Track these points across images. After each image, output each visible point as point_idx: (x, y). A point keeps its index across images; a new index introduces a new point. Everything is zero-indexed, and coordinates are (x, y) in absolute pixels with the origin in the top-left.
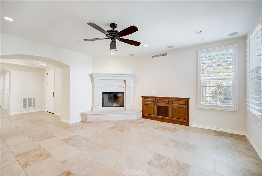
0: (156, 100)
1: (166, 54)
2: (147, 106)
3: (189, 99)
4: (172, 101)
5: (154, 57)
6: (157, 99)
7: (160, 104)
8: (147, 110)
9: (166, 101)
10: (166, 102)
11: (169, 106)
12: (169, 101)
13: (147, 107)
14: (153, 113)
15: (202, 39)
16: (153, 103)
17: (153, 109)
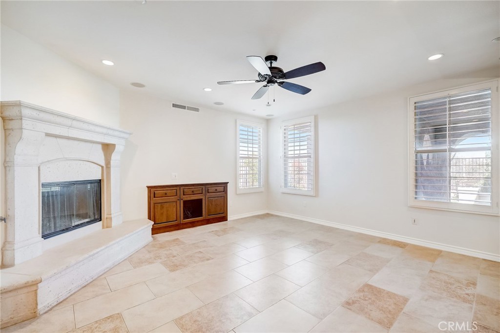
0: (182, 191)
1: (197, 110)
2: (161, 205)
3: (228, 183)
4: (208, 189)
5: (174, 105)
6: (184, 188)
7: (190, 197)
8: (162, 214)
9: (199, 190)
10: (199, 192)
11: (203, 198)
12: (204, 189)
13: (162, 207)
14: (175, 218)
15: (254, 110)
16: (173, 199)
17: (175, 209)
